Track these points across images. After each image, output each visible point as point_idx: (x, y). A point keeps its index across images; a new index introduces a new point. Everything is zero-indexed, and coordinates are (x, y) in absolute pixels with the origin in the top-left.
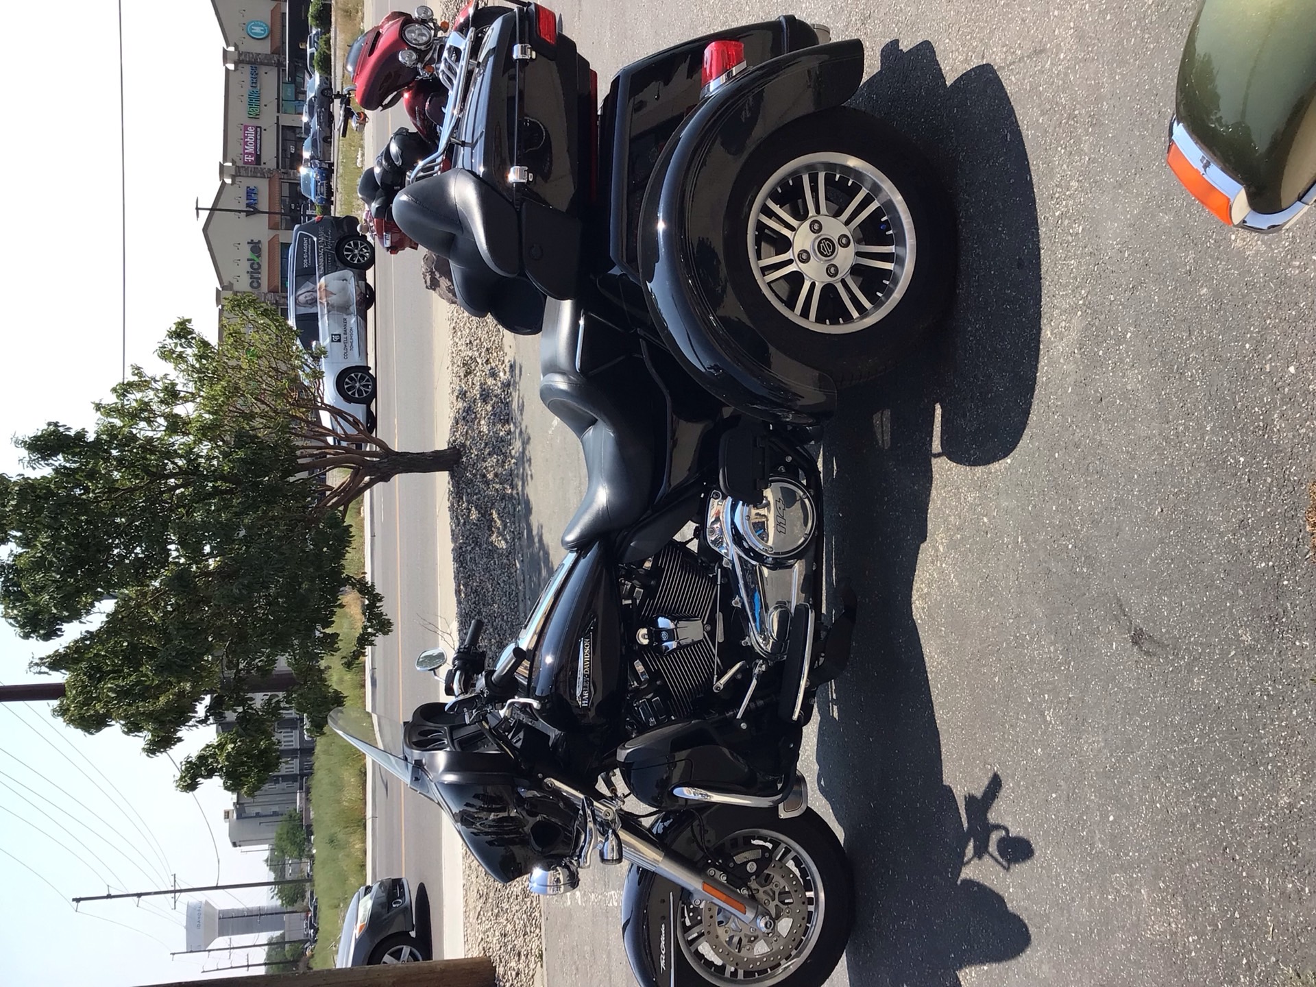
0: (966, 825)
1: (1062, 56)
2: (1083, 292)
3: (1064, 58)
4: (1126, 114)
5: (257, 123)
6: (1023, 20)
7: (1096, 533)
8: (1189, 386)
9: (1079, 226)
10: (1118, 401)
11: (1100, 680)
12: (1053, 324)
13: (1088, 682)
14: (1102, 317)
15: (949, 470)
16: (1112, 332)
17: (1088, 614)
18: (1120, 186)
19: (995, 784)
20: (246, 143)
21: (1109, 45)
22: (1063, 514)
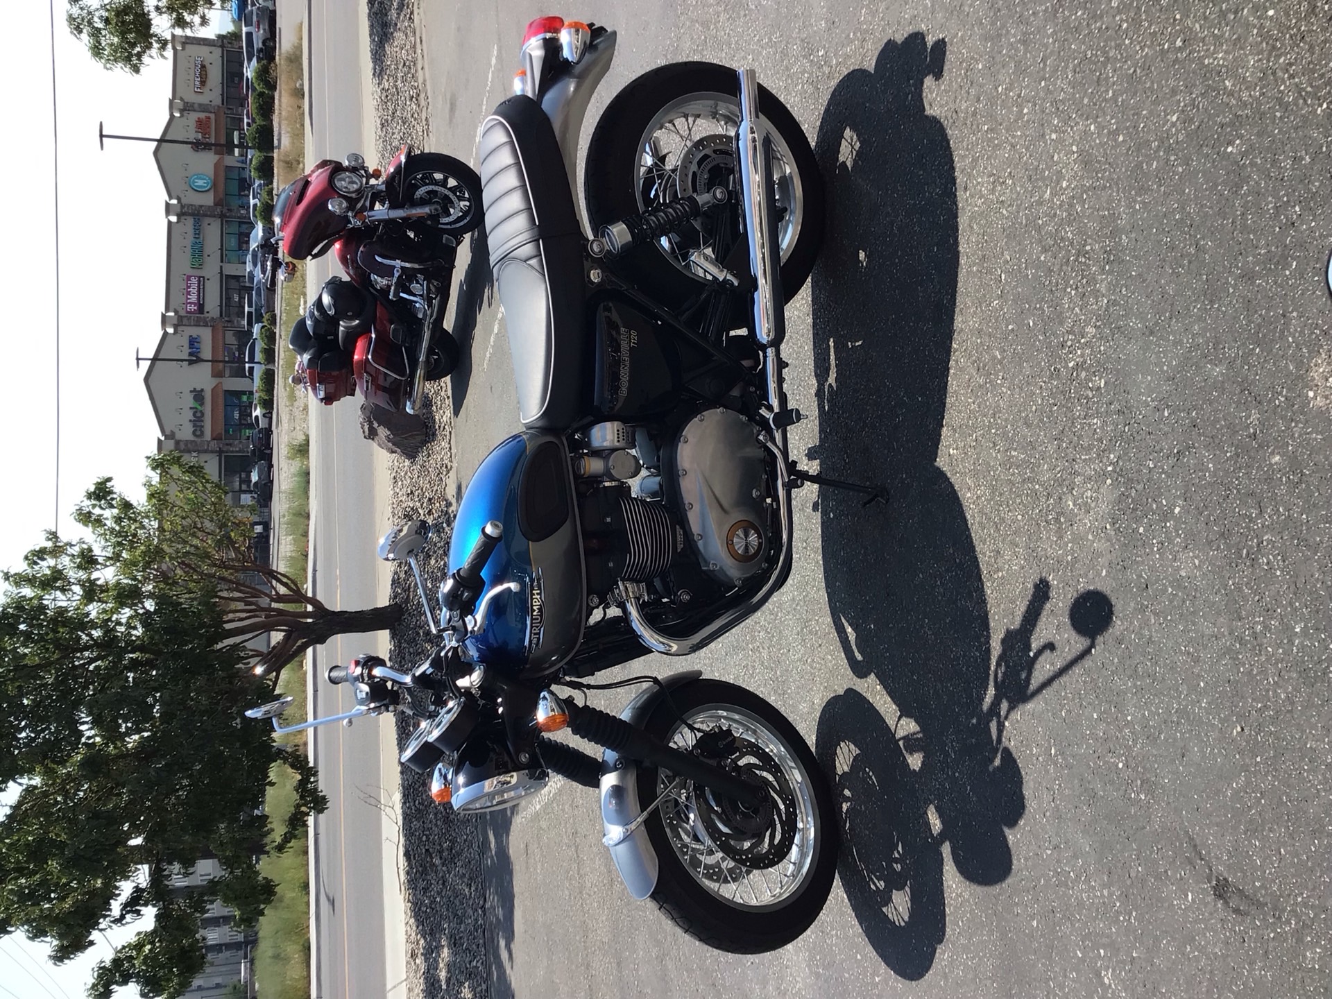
1: (1064, 184)
2: (1112, 456)
3: (1068, 187)
4: (1153, 248)
5: (199, 273)
6: (1013, 146)
7: (1155, 752)
8: (1265, 575)
9: (1100, 379)
10: (1170, 590)
11: (1174, 939)
13: (1157, 940)
14: (1140, 487)
16: (1154, 506)
17: (1151, 854)
18: (1152, 333)
20: (189, 293)
21: (1123, 170)
22: (1108, 724)
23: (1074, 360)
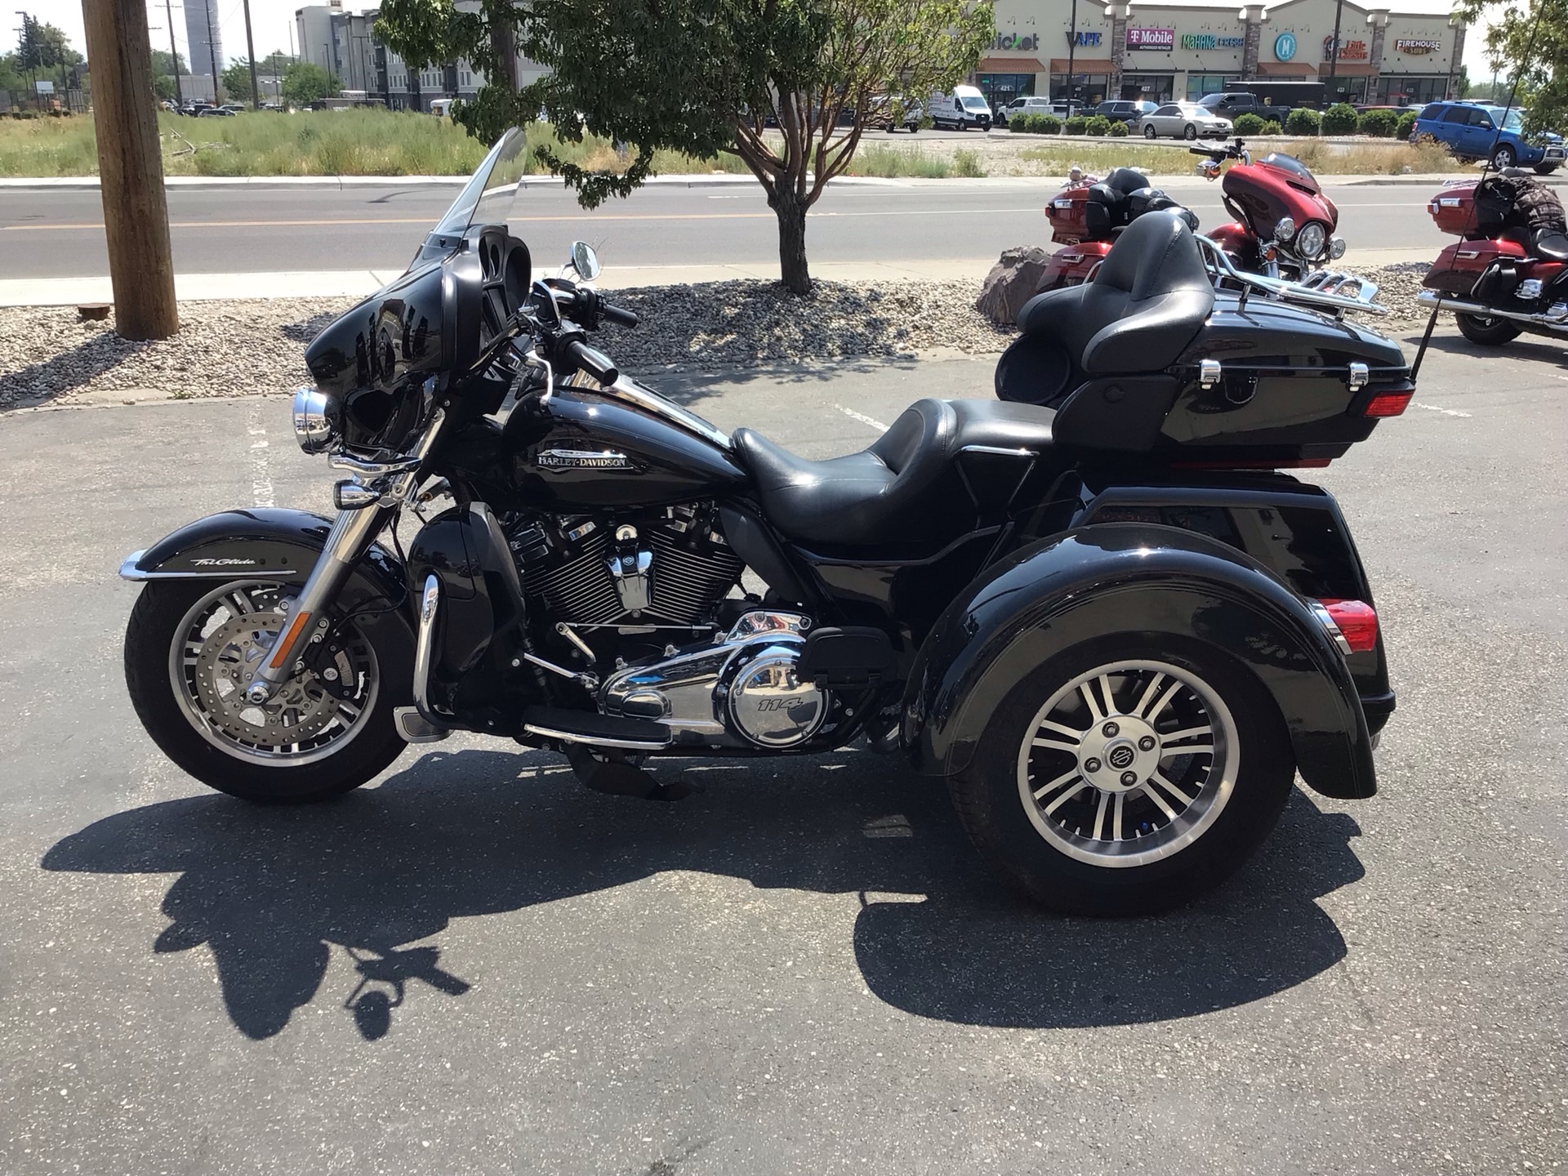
0: (399, 949)
1: (1368, 1045)
2: (1085, 1082)
5: (1177, 45)
6: (1405, 994)
9: (1165, 1074)
10: (955, 1133)
11: (602, 1122)
12: (1041, 1044)
13: (598, 1106)
14: (1057, 1108)
15: (846, 914)
16: (1040, 1122)
17: (685, 1104)
18: (1219, 1126)
19: (456, 987)
20: (1153, 32)
22: (807, 1066)
23: (1182, 1048)
